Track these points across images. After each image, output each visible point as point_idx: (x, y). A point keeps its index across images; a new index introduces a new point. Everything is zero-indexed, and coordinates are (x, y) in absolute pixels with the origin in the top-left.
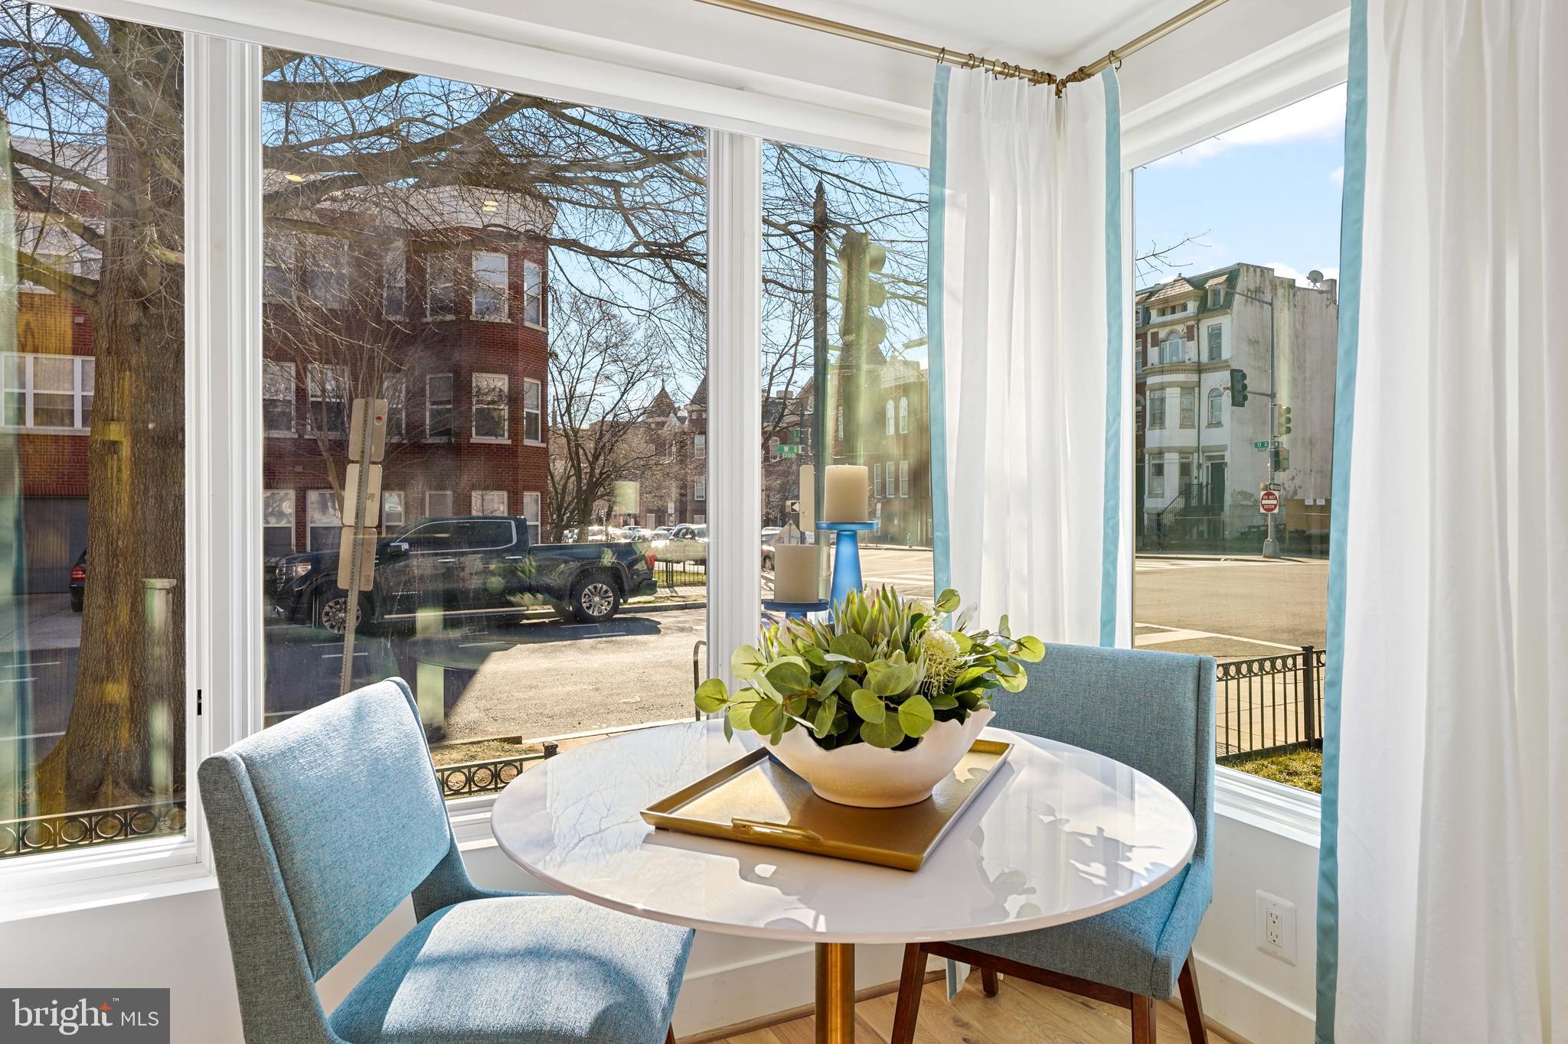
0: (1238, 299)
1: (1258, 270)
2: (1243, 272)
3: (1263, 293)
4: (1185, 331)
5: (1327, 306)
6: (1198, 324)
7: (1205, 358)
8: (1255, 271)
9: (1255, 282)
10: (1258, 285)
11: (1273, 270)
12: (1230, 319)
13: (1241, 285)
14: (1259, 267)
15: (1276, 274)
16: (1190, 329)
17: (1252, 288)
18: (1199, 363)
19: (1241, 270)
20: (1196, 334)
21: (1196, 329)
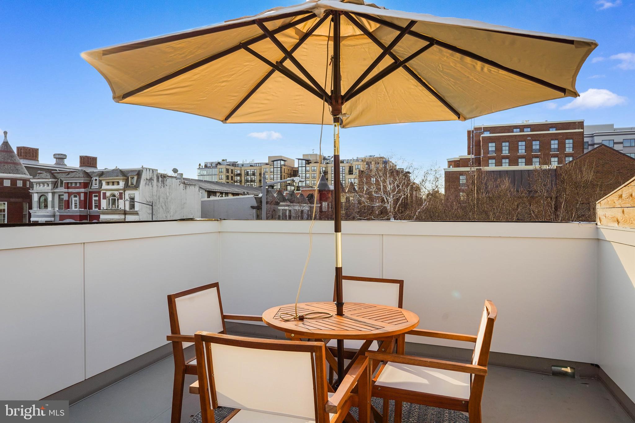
0: (142, 183)
1: (151, 170)
2: (144, 171)
3: (153, 180)
4: (119, 194)
5: (179, 185)
6: (124, 192)
7: (127, 208)
8: (150, 171)
9: (150, 176)
10: (151, 177)
11: (157, 170)
12: (139, 193)
13: (144, 176)
14: (151, 169)
15: (159, 172)
16: (121, 194)
17: (148, 178)
18: (125, 211)
19: (143, 170)
20: (123, 196)
21: (123, 195)
